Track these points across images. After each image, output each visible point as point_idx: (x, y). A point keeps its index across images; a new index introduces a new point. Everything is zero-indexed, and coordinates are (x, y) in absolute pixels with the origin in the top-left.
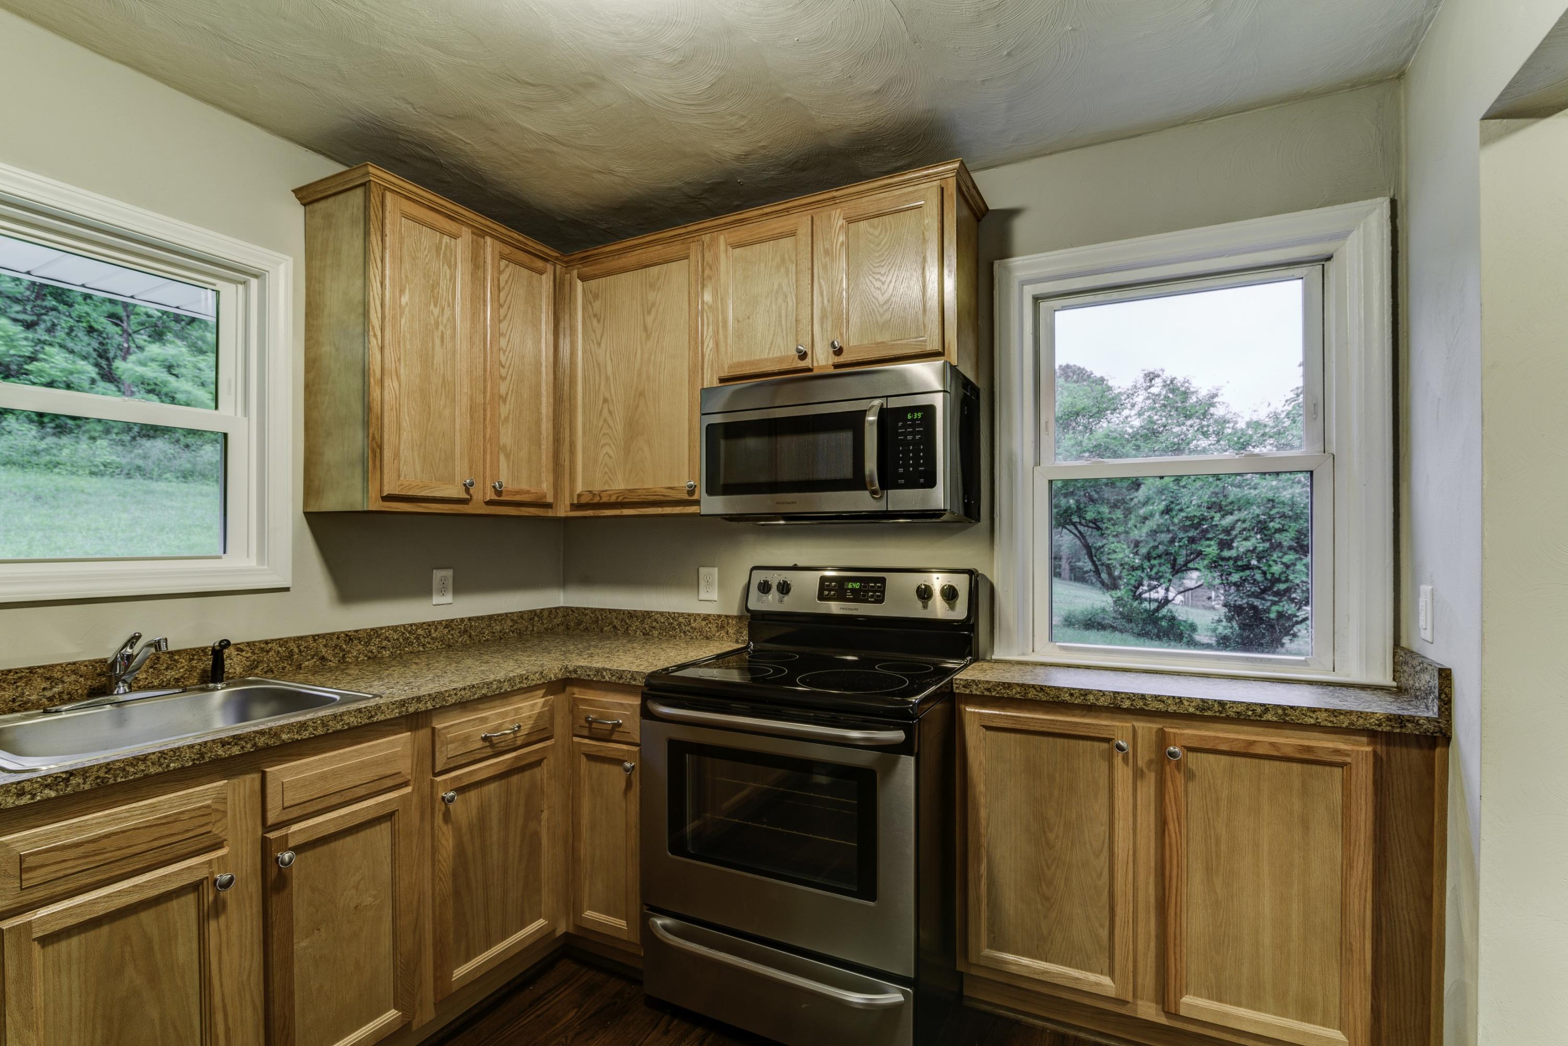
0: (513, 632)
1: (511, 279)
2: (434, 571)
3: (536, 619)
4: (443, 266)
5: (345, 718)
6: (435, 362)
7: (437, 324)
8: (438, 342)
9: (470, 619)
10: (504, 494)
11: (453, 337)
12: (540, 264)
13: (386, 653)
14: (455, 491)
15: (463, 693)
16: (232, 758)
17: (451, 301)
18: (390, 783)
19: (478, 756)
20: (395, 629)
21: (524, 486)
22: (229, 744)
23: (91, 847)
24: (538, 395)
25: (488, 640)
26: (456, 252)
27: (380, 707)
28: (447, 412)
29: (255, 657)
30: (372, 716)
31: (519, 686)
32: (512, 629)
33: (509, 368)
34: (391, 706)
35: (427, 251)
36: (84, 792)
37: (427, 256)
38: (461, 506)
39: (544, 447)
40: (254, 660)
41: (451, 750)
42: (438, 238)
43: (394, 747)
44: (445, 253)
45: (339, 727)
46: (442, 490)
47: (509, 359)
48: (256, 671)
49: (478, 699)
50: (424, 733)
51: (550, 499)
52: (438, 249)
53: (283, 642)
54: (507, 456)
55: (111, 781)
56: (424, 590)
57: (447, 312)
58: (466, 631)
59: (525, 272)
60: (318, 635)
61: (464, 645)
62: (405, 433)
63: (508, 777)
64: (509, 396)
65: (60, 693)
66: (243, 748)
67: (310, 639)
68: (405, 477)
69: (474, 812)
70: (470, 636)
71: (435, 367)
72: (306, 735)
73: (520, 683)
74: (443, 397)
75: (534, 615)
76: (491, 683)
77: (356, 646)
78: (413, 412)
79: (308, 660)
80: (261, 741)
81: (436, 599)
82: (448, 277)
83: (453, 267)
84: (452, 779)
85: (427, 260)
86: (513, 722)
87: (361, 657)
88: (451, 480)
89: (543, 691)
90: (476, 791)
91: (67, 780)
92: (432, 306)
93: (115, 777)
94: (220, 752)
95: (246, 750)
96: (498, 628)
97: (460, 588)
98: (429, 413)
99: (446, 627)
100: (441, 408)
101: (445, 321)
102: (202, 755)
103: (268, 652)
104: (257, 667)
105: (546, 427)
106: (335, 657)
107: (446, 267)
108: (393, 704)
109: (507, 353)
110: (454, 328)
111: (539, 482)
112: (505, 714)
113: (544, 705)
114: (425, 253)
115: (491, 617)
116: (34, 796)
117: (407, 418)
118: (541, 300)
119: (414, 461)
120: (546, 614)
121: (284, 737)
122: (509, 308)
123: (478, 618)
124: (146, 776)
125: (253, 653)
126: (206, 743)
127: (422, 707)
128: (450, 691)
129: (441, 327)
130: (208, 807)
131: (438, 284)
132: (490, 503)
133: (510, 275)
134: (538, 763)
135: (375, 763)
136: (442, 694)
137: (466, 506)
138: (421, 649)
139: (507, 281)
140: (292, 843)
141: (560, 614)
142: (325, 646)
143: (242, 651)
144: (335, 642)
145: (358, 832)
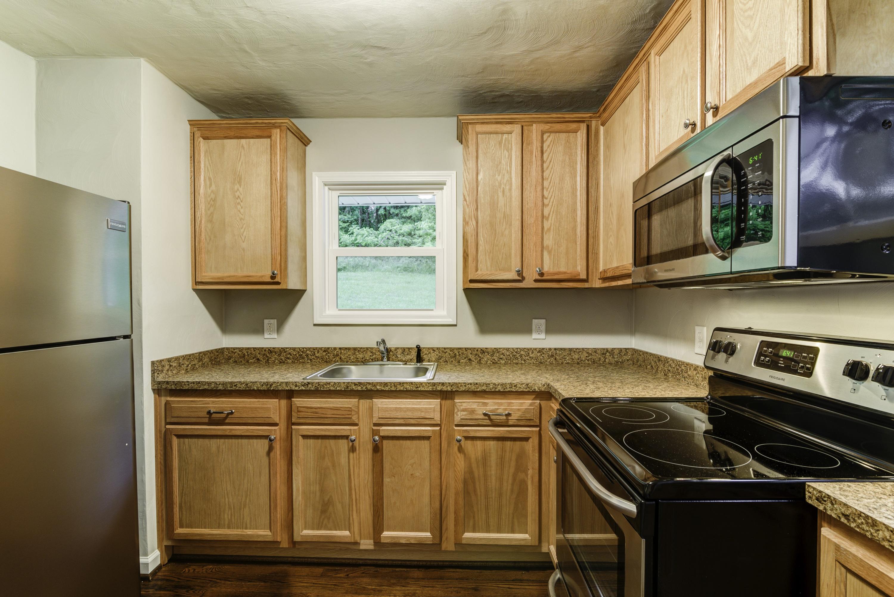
0: (588, 360)
1: (552, 143)
2: (533, 320)
3: (608, 354)
4: (503, 151)
5: (405, 385)
6: (499, 206)
7: (500, 184)
8: (500, 194)
9: (555, 349)
10: (545, 275)
11: (510, 189)
12: (574, 126)
13: (503, 362)
14: (512, 275)
15: (470, 386)
16: (358, 391)
17: (509, 170)
18: (428, 422)
19: (481, 423)
20: (508, 349)
21: (563, 269)
22: (357, 385)
23: (314, 410)
24: (575, 210)
25: (568, 363)
26: (511, 141)
27: (422, 384)
28: (507, 232)
29: (440, 354)
30: (418, 387)
31: (509, 389)
32: (588, 358)
33: (551, 198)
34: (427, 385)
35: (493, 146)
36: (312, 390)
37: (493, 150)
38: (518, 283)
39: (578, 243)
40: (440, 356)
41: (462, 415)
42: (500, 137)
43: (431, 405)
44: (505, 144)
45: (402, 388)
46: (502, 275)
47: (551, 193)
48: (440, 361)
49: (479, 391)
50: (448, 402)
51: (583, 276)
52: (500, 143)
53: (452, 349)
54: (550, 252)
55: (319, 389)
56: (528, 330)
57: (507, 177)
58: (552, 356)
59: (563, 136)
60: (468, 348)
61: (551, 364)
62: (481, 247)
63: (503, 441)
64: (551, 215)
65: (375, 358)
66: (362, 388)
67: (464, 350)
68: (481, 270)
69: (479, 453)
70: (556, 359)
71: (499, 208)
72: (387, 389)
73: (510, 388)
74: (504, 224)
75: (605, 352)
76: (489, 384)
77: (487, 356)
78: (486, 236)
79: (463, 359)
80: (369, 387)
81: (535, 336)
82: (507, 157)
83: (509, 150)
84: (463, 430)
85: (493, 152)
86: (505, 409)
87: (489, 362)
88: (509, 270)
89: (534, 396)
90: (481, 442)
91: (307, 385)
92: (497, 176)
93: (321, 388)
94: (354, 388)
95: (363, 389)
96: (577, 357)
97: (549, 331)
98: (495, 234)
99: (539, 352)
100: (503, 230)
101: (505, 181)
102: (348, 387)
103: (445, 353)
104: (441, 359)
105: (581, 230)
106: (476, 360)
107: (505, 151)
108: (429, 384)
109: (549, 189)
110: (511, 184)
111: (576, 266)
112: (501, 404)
113: (531, 405)
114: (492, 149)
115: (571, 350)
116: (299, 388)
117: (482, 239)
118: (576, 149)
119: (486, 261)
120: (616, 352)
121: (378, 387)
122: (550, 162)
123: (561, 349)
124: (330, 390)
125: (439, 353)
126: (349, 382)
127: (445, 388)
128: (461, 383)
129: (502, 186)
130: (350, 408)
131: (500, 163)
132: (536, 281)
133: (551, 141)
134: (526, 439)
135: (420, 410)
136: (457, 384)
137: (521, 284)
138: (523, 362)
139: (549, 146)
140: (381, 434)
141: (630, 353)
142: (471, 354)
143: (435, 351)
144: (476, 352)
145: (412, 440)
